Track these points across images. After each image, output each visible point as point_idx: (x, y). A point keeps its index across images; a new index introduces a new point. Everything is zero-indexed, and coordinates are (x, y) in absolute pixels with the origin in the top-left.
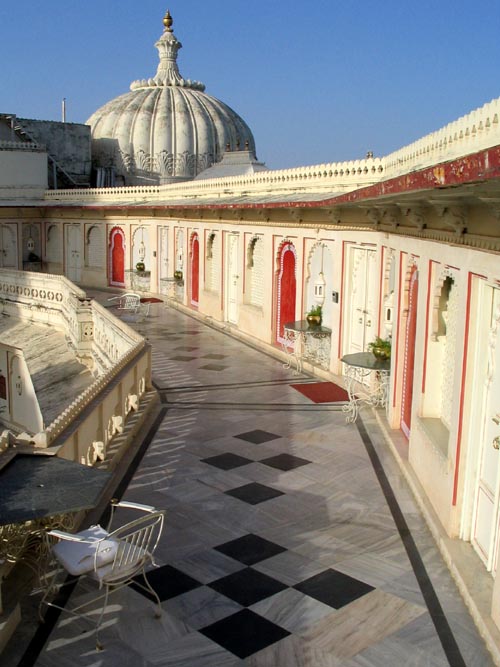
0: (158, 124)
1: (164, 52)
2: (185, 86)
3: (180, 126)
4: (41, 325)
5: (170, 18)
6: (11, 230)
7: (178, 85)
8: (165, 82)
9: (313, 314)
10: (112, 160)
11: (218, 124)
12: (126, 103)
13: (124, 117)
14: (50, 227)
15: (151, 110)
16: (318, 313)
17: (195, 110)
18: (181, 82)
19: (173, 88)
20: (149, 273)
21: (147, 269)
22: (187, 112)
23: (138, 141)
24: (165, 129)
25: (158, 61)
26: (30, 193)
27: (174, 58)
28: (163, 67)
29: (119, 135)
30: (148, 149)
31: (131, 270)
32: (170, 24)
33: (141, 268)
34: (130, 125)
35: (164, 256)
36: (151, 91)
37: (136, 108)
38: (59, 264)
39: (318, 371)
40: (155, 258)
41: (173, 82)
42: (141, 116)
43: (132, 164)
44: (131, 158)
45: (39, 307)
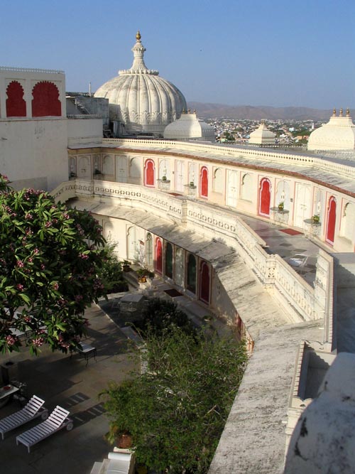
0: (141, 96)
1: (137, 54)
2: (151, 74)
3: (153, 98)
4: (127, 207)
5: (139, 35)
6: (88, 159)
7: (147, 73)
8: (140, 72)
9: (281, 205)
10: (116, 115)
11: (171, 95)
12: (122, 84)
13: (122, 93)
14: (105, 157)
15: (136, 88)
16: (282, 204)
17: (159, 88)
18: (149, 72)
19: (145, 75)
20: (169, 181)
21: (168, 179)
22: (155, 89)
23: (131, 106)
24: (145, 99)
25: (134, 58)
26: (95, 140)
27: (142, 57)
28: (137, 61)
29: (120, 102)
30: (136, 110)
31: (159, 180)
32: (140, 38)
33: (165, 179)
34: (126, 97)
35: (179, 173)
36: (133, 77)
37: (128, 87)
38: (112, 175)
39: (282, 225)
40: (173, 175)
41: (145, 72)
42: (131, 92)
43: (128, 118)
44: (127, 114)
45: (126, 199)
